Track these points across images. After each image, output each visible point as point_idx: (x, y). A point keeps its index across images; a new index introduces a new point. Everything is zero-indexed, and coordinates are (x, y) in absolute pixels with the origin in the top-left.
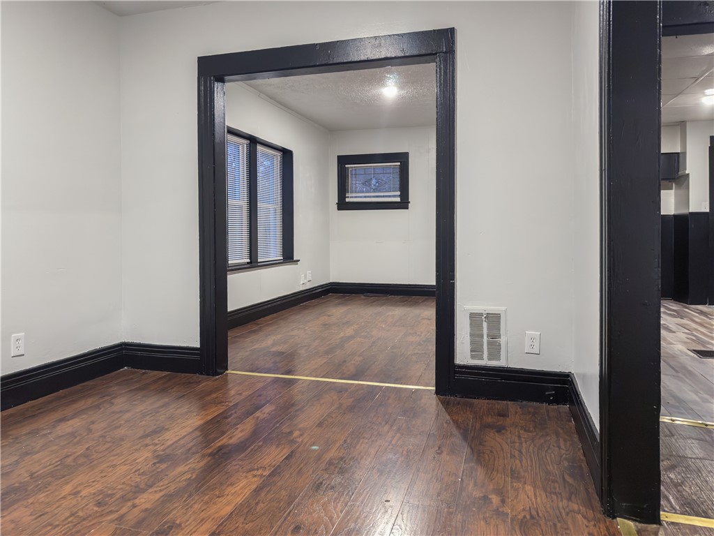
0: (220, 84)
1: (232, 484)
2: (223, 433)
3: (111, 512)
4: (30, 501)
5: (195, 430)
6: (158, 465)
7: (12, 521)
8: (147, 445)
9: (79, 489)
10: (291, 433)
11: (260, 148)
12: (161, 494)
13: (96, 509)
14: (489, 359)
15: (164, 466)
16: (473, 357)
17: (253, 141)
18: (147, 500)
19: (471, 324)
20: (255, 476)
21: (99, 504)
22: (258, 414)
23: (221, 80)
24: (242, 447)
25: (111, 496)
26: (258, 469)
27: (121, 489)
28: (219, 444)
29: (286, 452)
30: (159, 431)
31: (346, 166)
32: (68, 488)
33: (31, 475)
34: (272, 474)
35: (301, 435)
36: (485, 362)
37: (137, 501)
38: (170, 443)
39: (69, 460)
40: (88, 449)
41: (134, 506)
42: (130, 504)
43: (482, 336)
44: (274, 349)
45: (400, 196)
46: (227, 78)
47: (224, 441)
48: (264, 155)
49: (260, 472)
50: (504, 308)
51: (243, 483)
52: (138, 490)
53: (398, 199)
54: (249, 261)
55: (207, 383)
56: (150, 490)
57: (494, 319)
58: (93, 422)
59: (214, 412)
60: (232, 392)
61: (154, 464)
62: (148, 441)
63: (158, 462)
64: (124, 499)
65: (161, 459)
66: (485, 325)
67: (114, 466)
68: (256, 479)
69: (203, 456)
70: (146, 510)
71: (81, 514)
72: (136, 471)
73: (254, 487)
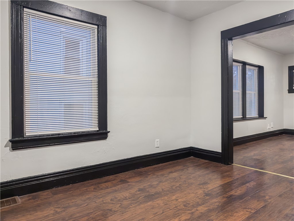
0: (230, 41)
1: (237, 212)
2: (232, 190)
3: (189, 210)
4: (163, 198)
5: (220, 186)
6: (205, 197)
7: (158, 204)
8: (201, 188)
9: (178, 198)
10: (265, 196)
11: (247, 67)
12: (207, 208)
15: (208, 198)
17: (244, 64)
18: (202, 209)
20: (247, 211)
21: (185, 206)
22: (247, 185)
23: (231, 39)
24: (241, 197)
25: (189, 204)
26: (249, 209)
27: (192, 202)
28: (231, 194)
29: (262, 204)
30: (205, 183)
32: (174, 197)
33: (163, 189)
34: (256, 213)
35: (270, 199)
37: (198, 208)
38: (210, 189)
39: (174, 187)
40: (180, 185)
41: (197, 210)
42: (195, 209)
44: (255, 157)
46: (233, 38)
47: (232, 193)
48: (250, 70)
49: (249, 210)
51: (242, 213)
52: (198, 205)
54: (242, 117)
55: (225, 167)
56: (203, 206)
58: (181, 175)
59: (228, 180)
60: (236, 173)
61: (204, 196)
62: (201, 186)
63: (205, 196)
64: (193, 206)
65: (207, 195)
67: (189, 193)
68: (248, 213)
69: (224, 197)
70: (202, 213)
71: (179, 207)
72: (197, 197)
73: (247, 216)
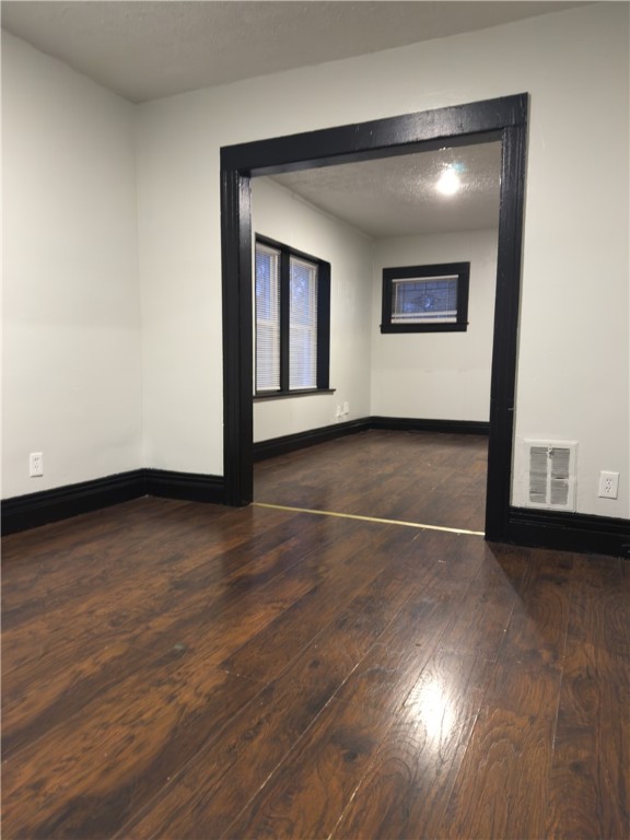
0: (245, 179)
1: (250, 615)
2: (244, 564)
3: (125, 632)
4: (48, 615)
5: (215, 559)
6: (174, 591)
7: (30, 633)
8: (164, 571)
9: (94, 608)
12: (177, 619)
13: (110, 628)
14: (553, 502)
15: (180, 592)
16: (532, 499)
17: (286, 252)
18: (161, 624)
19: (532, 460)
20: (274, 608)
21: (113, 624)
22: (282, 547)
23: (247, 174)
24: (263, 578)
25: (125, 617)
26: (278, 602)
28: (240, 574)
29: (309, 586)
30: (177, 558)
31: (394, 281)
32: (83, 607)
33: (49, 592)
34: (293, 608)
36: (547, 504)
37: (151, 624)
38: (188, 570)
39: (85, 581)
40: (104, 571)
41: (148, 628)
42: (143, 626)
43: (545, 475)
45: (457, 316)
46: (254, 171)
47: (243, 571)
48: (298, 267)
49: (280, 604)
50: (574, 443)
51: (262, 613)
52: (152, 614)
53: (454, 320)
54: (279, 388)
55: (230, 514)
56: (166, 615)
57: (561, 455)
58: (110, 547)
59: (236, 542)
60: (257, 524)
61: (170, 590)
62: (165, 567)
63: (174, 589)
64: (138, 621)
65: (177, 586)
66: (549, 461)
67: (130, 590)
68: (274, 611)
69: (222, 585)
70: (160, 633)
71: (95, 631)
72: (151, 596)
73: (272, 619)
